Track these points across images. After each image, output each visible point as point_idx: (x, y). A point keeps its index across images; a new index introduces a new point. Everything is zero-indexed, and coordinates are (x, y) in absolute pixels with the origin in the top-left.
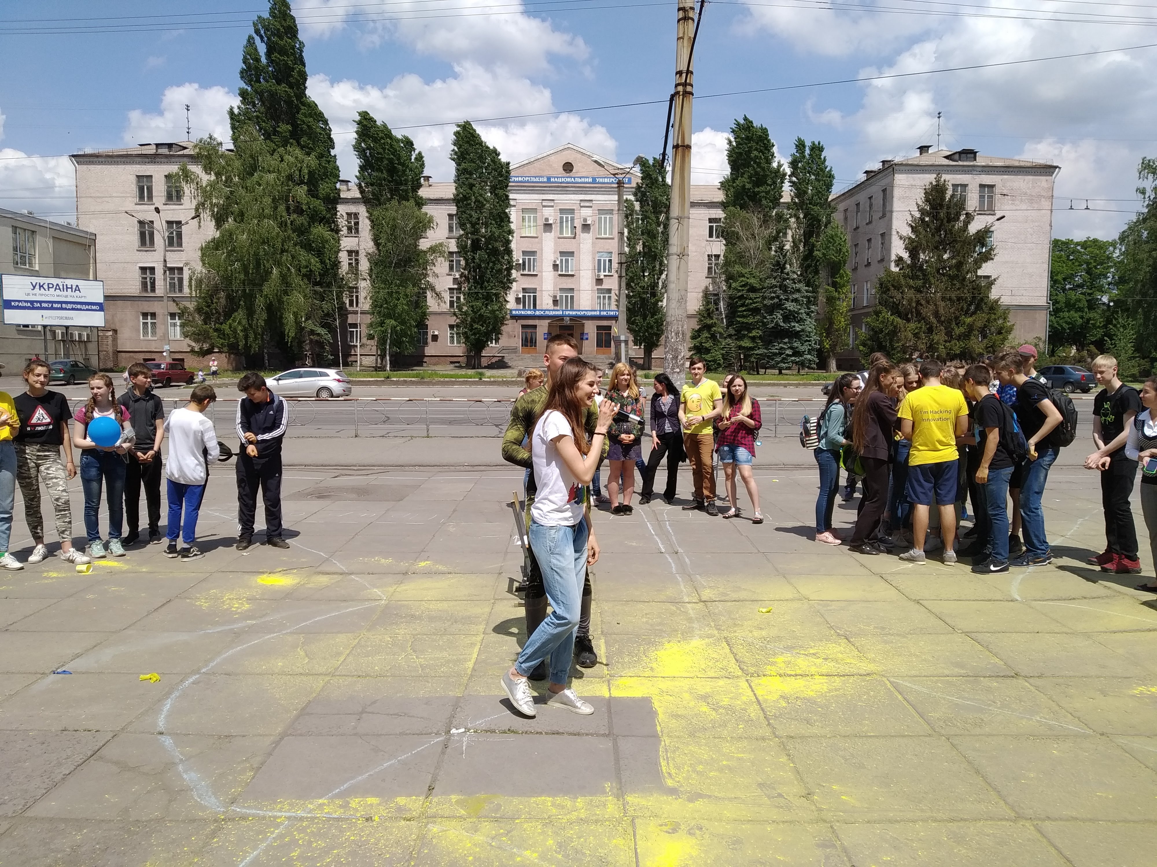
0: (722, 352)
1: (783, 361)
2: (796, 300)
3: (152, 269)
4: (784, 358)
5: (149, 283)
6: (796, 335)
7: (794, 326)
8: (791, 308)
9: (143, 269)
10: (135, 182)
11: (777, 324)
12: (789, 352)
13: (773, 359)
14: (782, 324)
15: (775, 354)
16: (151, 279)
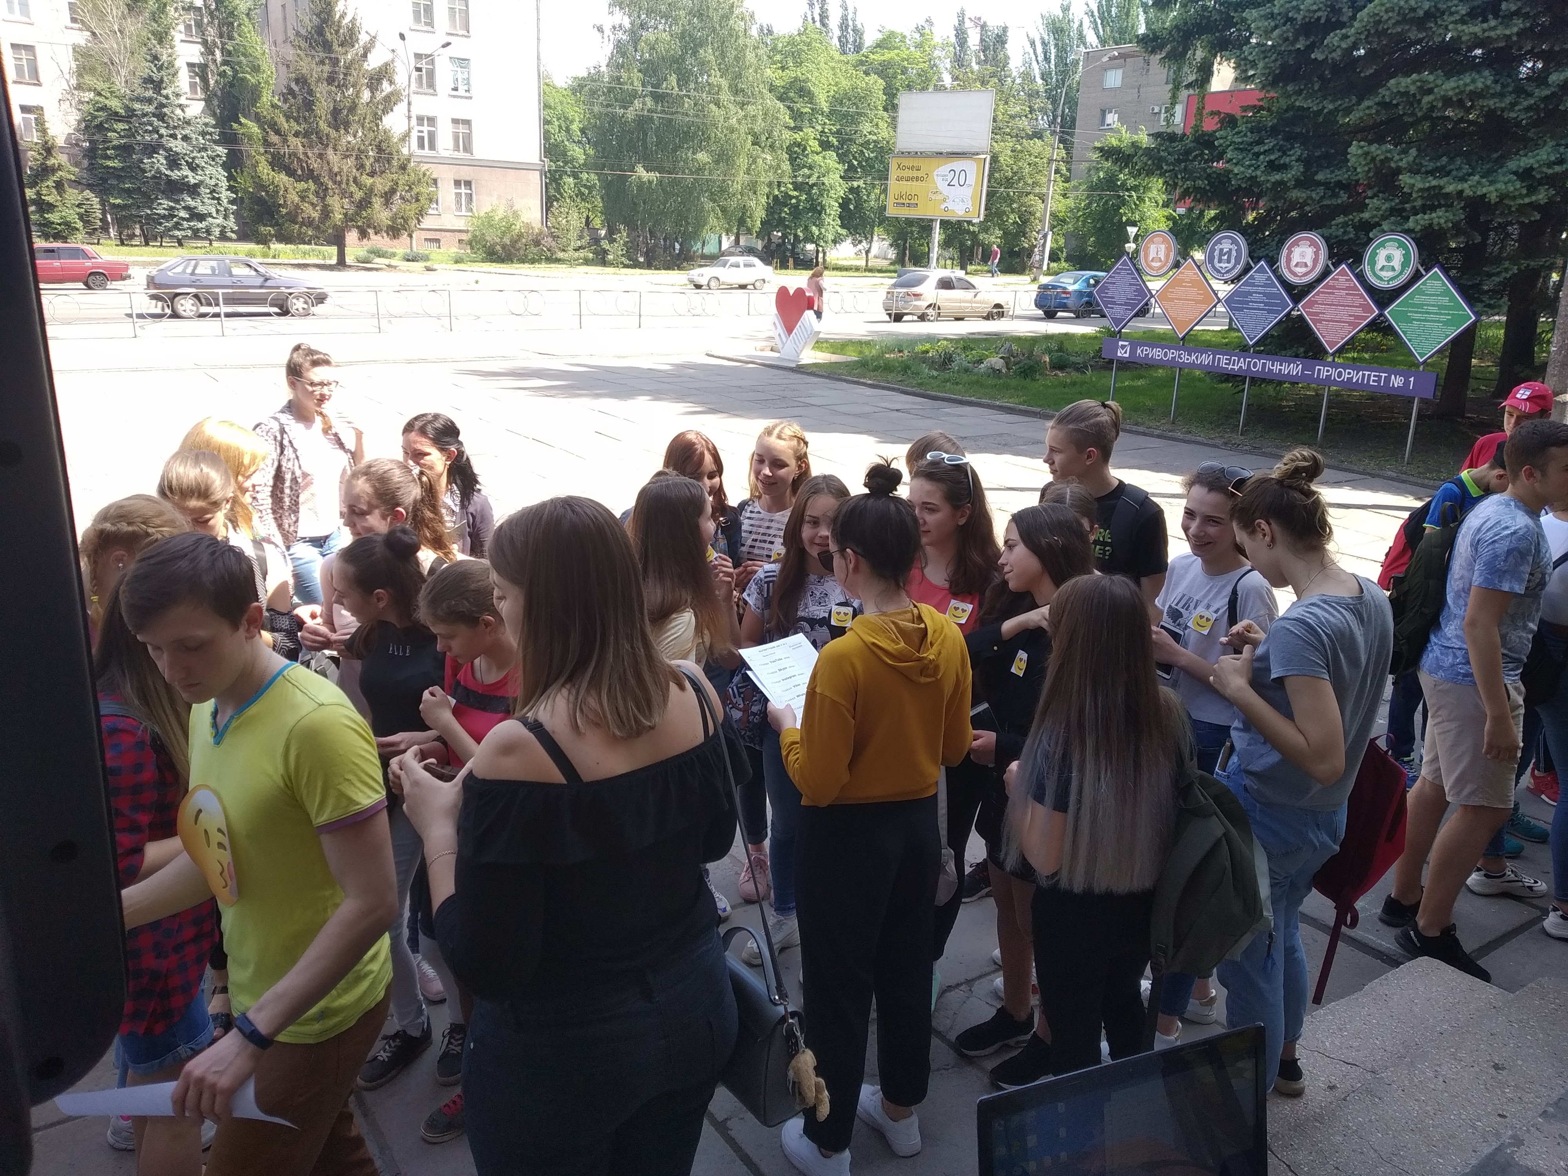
0: (77, 210)
1: (177, 226)
2: (185, 138)
4: (177, 223)
6: (193, 190)
7: (187, 177)
8: (178, 150)
11: (158, 171)
12: (183, 214)
13: (160, 224)
14: (168, 172)
15: (164, 217)
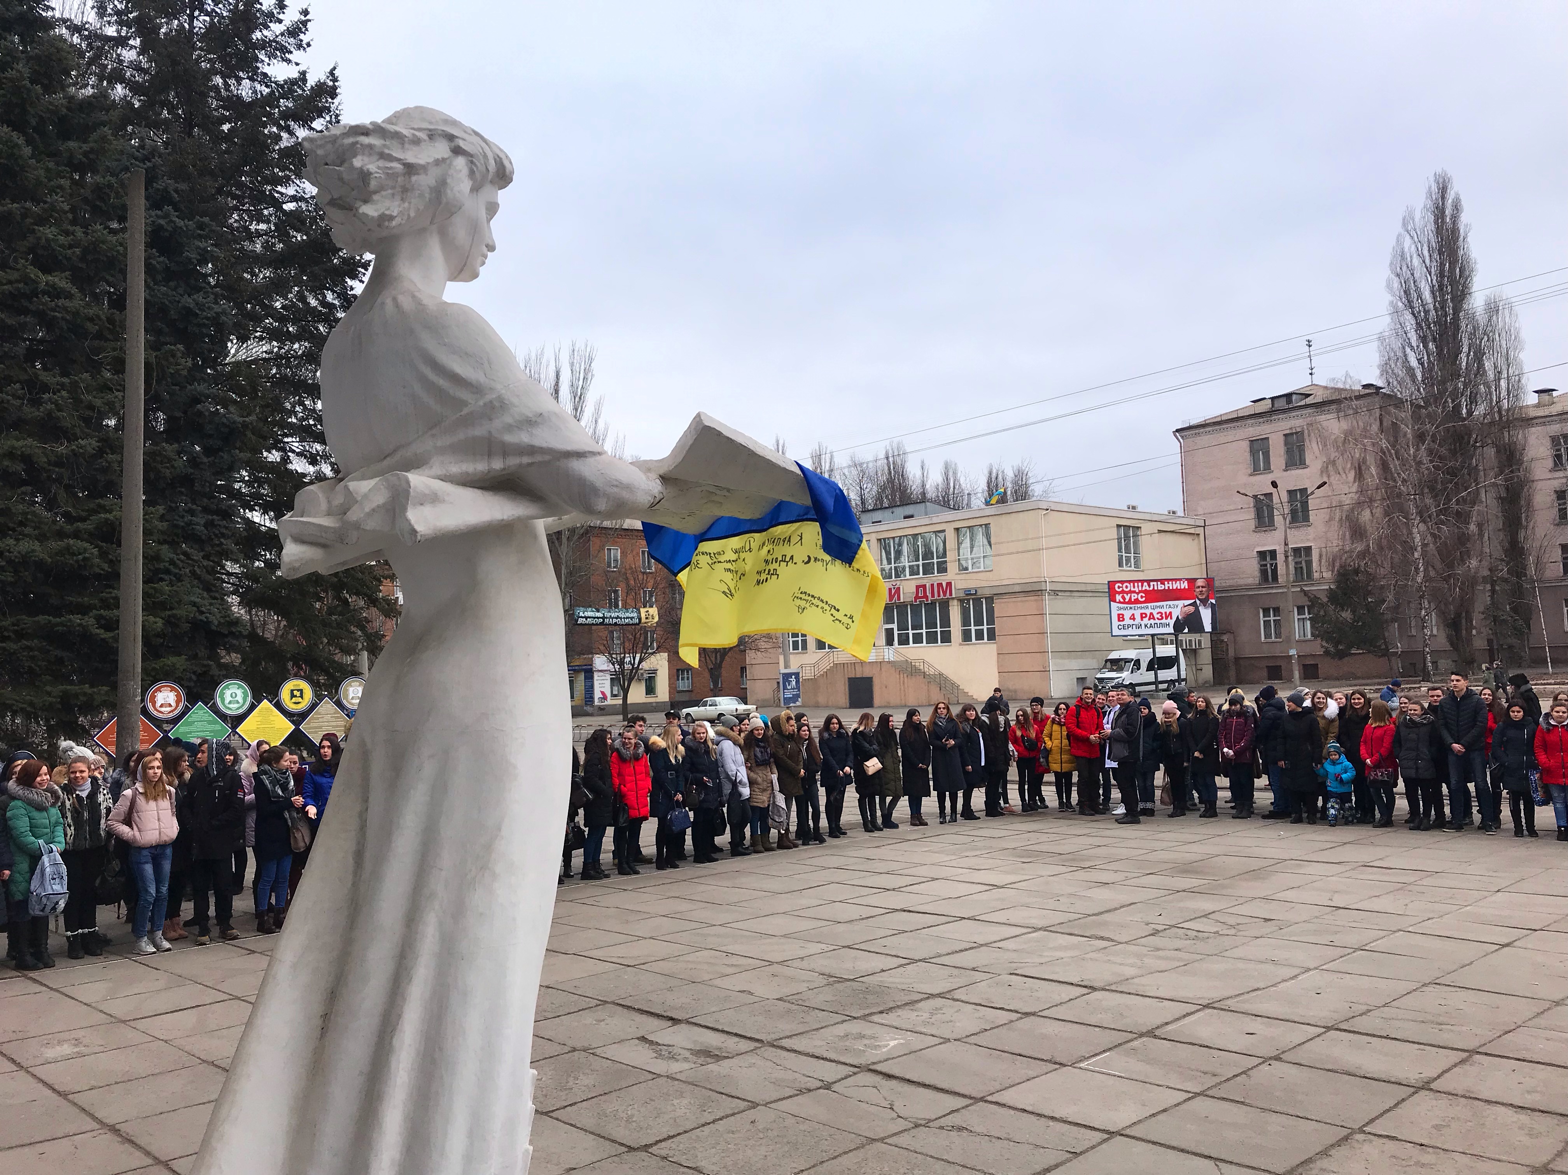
3: (1273, 553)
5: (1269, 571)
9: (1262, 555)
10: (1248, 449)
16: (1271, 565)
